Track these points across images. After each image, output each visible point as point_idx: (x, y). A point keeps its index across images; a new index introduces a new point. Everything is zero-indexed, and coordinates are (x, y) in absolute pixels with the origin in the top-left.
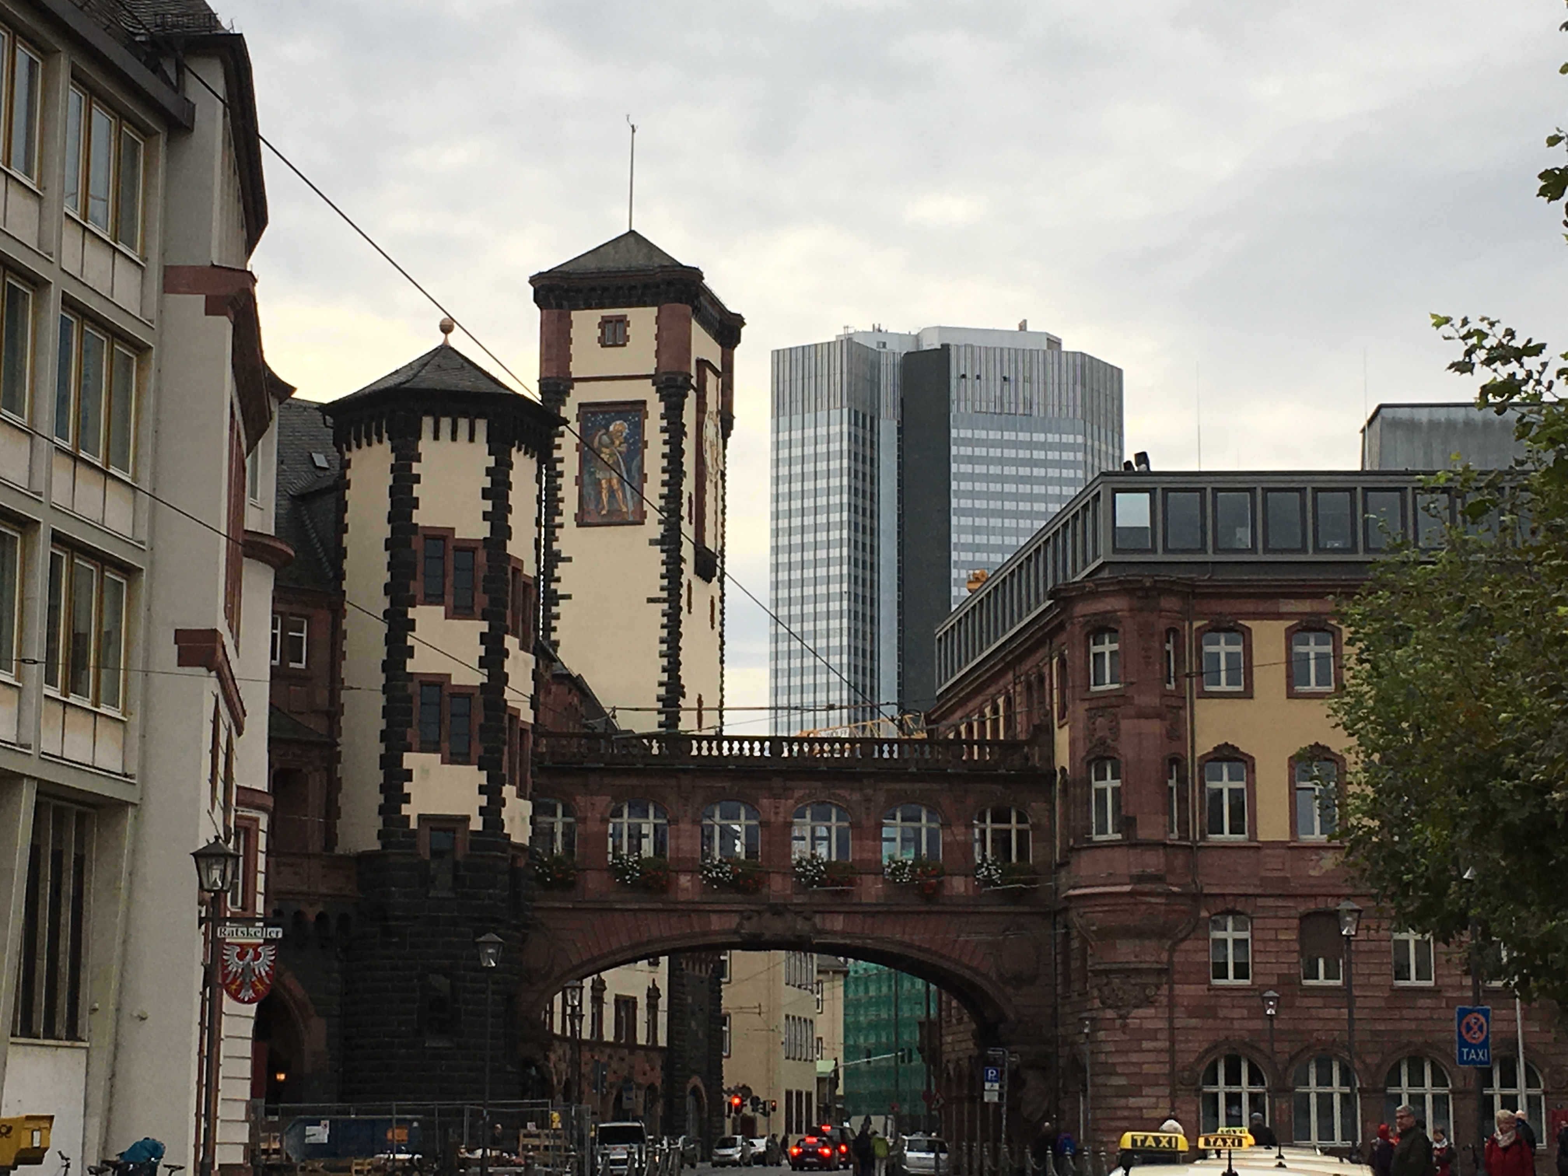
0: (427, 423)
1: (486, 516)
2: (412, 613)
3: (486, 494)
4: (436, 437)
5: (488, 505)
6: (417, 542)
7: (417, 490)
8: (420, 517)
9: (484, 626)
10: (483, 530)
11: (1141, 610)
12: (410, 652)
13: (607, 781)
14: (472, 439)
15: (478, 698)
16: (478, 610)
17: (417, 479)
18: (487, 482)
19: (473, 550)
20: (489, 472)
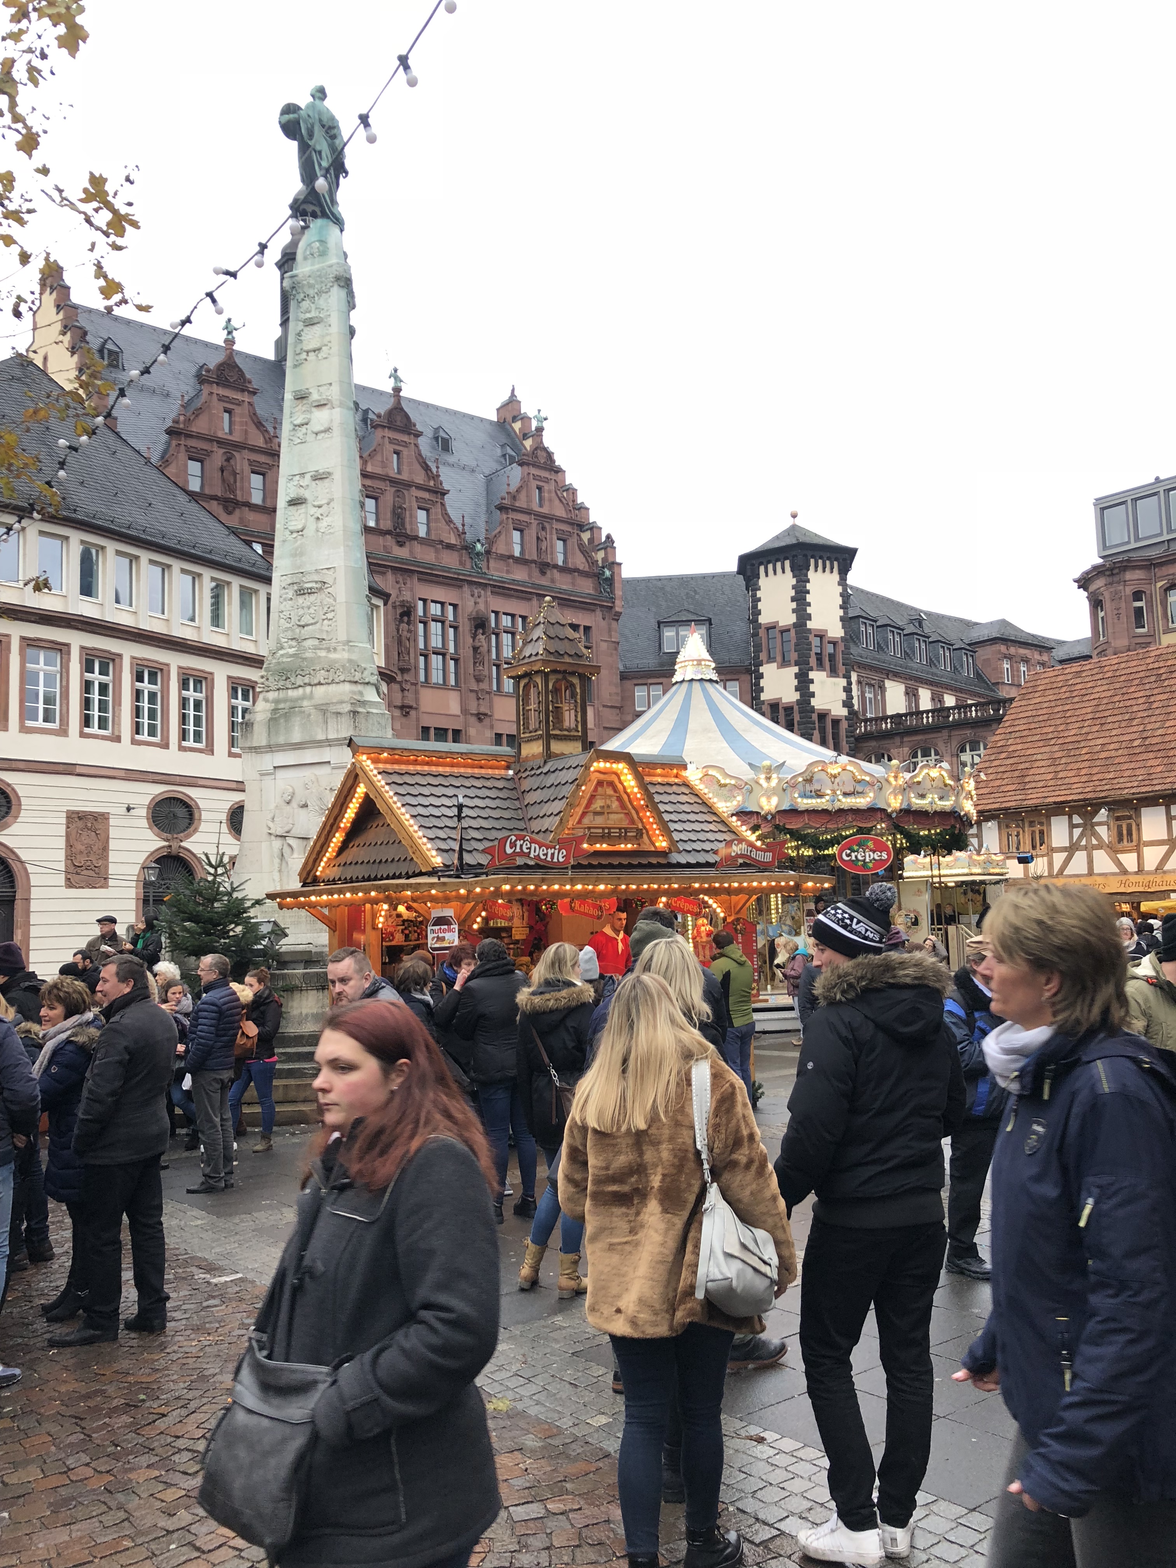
0: (762, 568)
1: (794, 611)
2: (762, 669)
3: (793, 599)
4: (767, 575)
5: (794, 605)
6: (762, 632)
7: (760, 606)
8: (762, 620)
9: (796, 669)
10: (792, 619)
11: (1111, 584)
12: (762, 690)
13: (905, 739)
14: (784, 572)
15: (796, 708)
16: (793, 662)
17: (759, 600)
18: (793, 593)
19: (789, 630)
20: (794, 587)
